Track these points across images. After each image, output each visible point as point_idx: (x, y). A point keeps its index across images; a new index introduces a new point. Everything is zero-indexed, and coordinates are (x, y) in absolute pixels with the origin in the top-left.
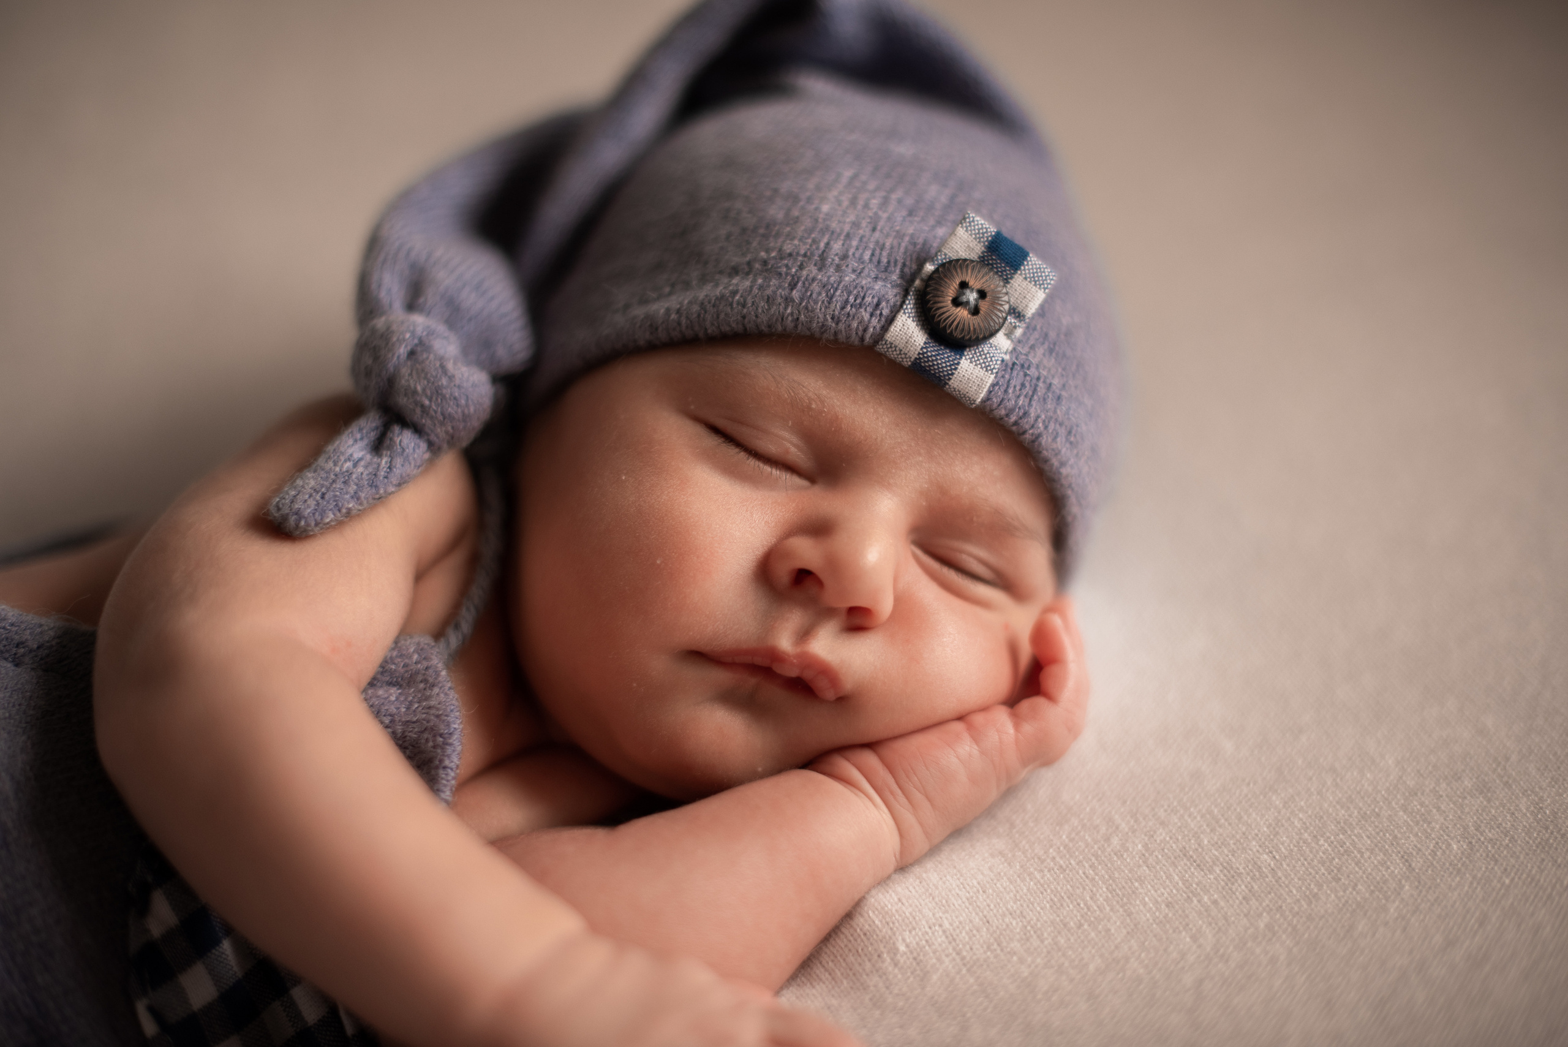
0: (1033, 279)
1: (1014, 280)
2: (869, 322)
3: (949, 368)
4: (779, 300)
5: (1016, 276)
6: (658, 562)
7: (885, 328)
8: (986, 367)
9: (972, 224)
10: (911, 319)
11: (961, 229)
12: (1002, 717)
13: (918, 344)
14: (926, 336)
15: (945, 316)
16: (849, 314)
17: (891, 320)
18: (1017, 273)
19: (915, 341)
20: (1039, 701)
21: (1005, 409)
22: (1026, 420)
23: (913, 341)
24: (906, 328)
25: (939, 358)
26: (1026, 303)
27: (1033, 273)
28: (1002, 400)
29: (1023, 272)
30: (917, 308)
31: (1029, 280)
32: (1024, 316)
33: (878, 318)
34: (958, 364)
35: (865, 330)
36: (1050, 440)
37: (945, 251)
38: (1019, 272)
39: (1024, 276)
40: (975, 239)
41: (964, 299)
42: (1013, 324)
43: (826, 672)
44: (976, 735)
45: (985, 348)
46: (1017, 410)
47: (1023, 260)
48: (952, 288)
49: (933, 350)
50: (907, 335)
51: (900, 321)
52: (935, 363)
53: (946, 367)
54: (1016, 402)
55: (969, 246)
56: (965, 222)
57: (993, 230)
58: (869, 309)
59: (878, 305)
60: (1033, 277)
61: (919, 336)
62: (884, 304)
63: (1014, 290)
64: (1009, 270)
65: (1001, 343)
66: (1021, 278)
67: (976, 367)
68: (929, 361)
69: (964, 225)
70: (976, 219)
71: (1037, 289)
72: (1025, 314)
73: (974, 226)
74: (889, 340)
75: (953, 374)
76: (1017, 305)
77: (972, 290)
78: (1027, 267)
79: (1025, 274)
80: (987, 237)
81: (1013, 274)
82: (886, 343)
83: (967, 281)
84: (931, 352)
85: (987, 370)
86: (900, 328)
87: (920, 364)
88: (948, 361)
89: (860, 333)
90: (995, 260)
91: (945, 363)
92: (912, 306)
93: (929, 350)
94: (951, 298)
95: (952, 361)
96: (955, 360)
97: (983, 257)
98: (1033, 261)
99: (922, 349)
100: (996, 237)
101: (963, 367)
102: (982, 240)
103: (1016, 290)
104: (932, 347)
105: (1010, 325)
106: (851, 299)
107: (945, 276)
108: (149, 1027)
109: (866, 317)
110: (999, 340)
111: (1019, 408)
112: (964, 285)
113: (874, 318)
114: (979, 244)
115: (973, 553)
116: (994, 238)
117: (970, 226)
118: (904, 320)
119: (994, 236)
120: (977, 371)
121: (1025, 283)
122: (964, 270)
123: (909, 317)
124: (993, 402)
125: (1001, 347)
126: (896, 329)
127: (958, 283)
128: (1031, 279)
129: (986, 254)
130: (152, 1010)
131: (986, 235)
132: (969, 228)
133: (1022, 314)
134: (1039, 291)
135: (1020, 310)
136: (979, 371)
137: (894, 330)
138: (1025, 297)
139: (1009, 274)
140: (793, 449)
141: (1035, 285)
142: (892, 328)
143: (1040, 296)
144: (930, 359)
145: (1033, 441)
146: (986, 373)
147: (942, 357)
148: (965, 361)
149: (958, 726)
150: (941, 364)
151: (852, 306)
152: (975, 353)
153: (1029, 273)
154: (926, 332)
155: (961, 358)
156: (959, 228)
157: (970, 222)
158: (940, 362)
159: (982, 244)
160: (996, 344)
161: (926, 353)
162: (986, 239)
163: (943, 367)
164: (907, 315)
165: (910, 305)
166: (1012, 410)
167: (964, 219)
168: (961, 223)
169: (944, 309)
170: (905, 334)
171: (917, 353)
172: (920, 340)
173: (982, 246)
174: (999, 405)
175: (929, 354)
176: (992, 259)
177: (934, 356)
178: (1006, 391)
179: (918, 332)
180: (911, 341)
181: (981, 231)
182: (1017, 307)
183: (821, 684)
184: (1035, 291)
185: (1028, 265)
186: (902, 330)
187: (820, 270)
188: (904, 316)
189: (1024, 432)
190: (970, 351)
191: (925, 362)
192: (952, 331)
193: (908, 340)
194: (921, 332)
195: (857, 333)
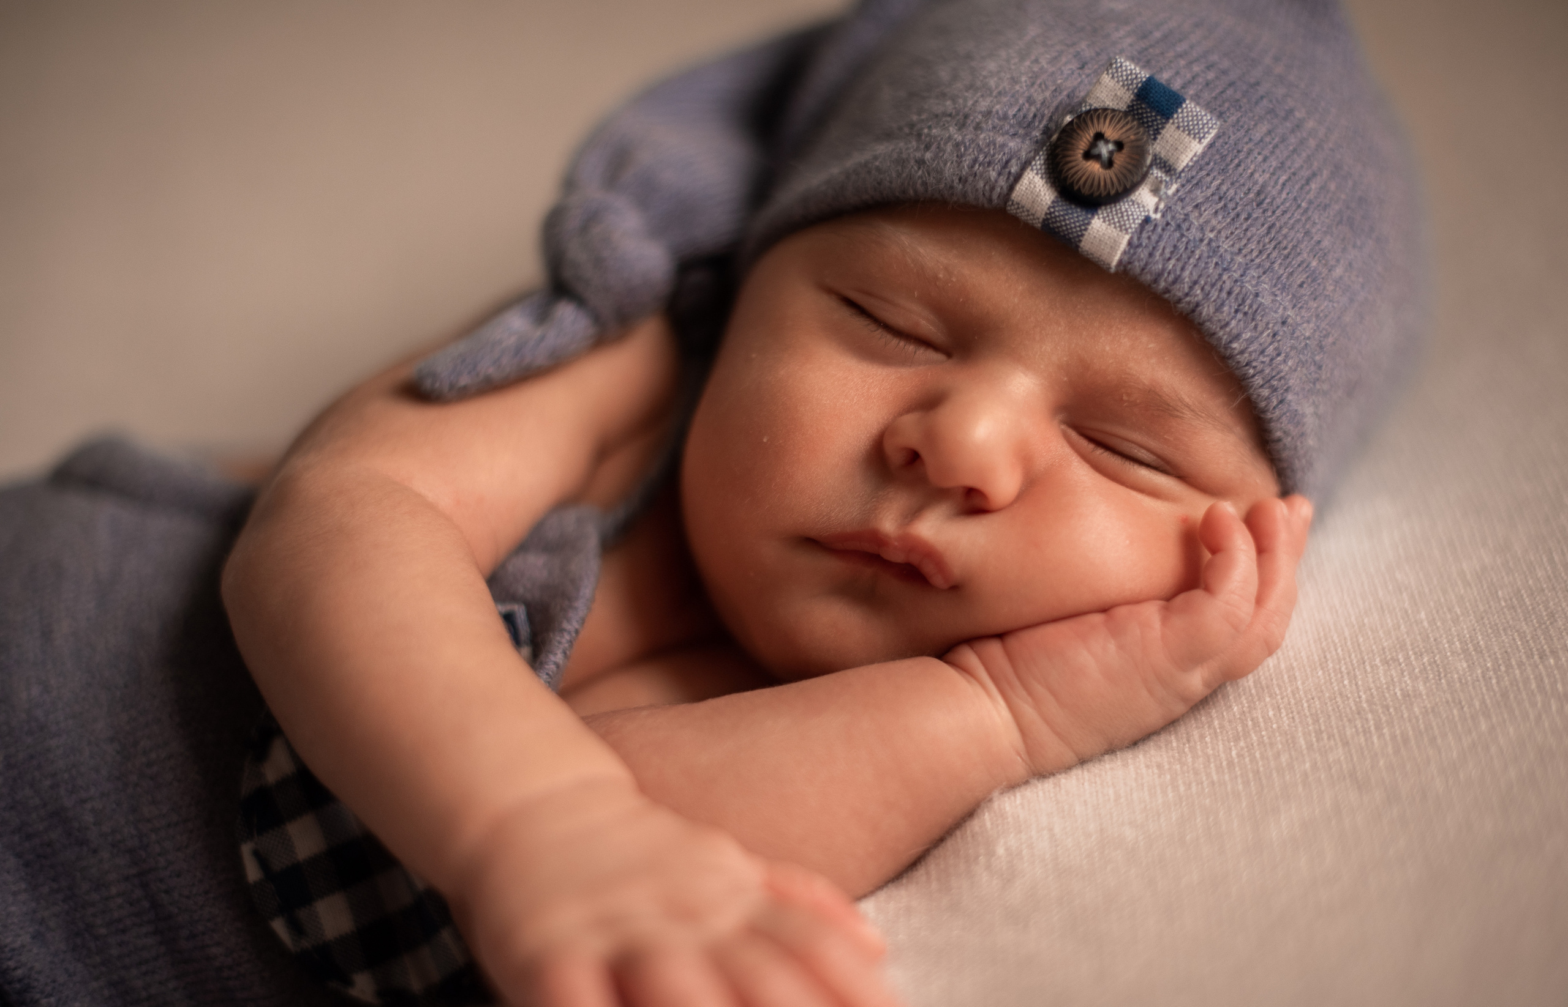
0: (1186, 128)
1: (1165, 130)
2: (996, 181)
3: (1078, 229)
4: (912, 162)
5: (1168, 126)
6: (765, 440)
7: (1011, 188)
8: (1120, 226)
9: (1120, 70)
10: (1040, 176)
11: (1107, 76)
12: (1152, 612)
13: (1044, 203)
14: (1056, 194)
15: (1073, 171)
16: (976, 174)
17: (1018, 177)
18: (1168, 122)
19: (1042, 200)
20: (1197, 594)
21: (1151, 274)
22: (1178, 287)
23: (1039, 200)
24: (1032, 186)
25: (1067, 217)
26: (1178, 156)
27: (1188, 122)
28: (1146, 264)
29: (1176, 121)
30: (1048, 164)
31: (1182, 129)
32: (1175, 170)
33: (1006, 177)
34: (1089, 224)
35: (992, 189)
36: (1212, 310)
37: (1090, 101)
38: (1171, 121)
39: (1177, 125)
40: (1123, 85)
41: (1095, 151)
42: (1159, 179)
43: (930, 554)
44: (1116, 631)
45: (1124, 206)
46: (1166, 275)
47: (1177, 107)
48: (1085, 140)
49: (1060, 211)
50: (1034, 194)
51: (1027, 178)
52: (1063, 223)
53: (1075, 227)
54: (1164, 265)
55: (1116, 95)
56: (1111, 68)
57: (1144, 75)
58: (998, 167)
59: (1007, 162)
60: (1188, 125)
61: (1047, 194)
62: (1014, 161)
63: (1165, 142)
64: (1160, 119)
65: (1145, 200)
66: (1173, 127)
67: (1109, 227)
68: (1056, 222)
69: (1110, 71)
70: (1124, 64)
71: (1191, 139)
72: (1176, 167)
73: (1122, 72)
74: (1015, 200)
75: (1082, 235)
76: (1168, 158)
77: (1107, 142)
78: (1180, 115)
79: (1178, 123)
80: (1137, 84)
81: (1165, 123)
82: (1012, 203)
83: (1103, 131)
84: (1058, 211)
85: (1121, 230)
86: (1026, 186)
87: (1049, 224)
88: (1078, 221)
89: (987, 194)
90: (1145, 109)
91: (1074, 223)
92: (1042, 162)
93: (1057, 209)
94: (1082, 152)
95: (1082, 221)
96: (1085, 219)
97: (1133, 106)
98: (1190, 107)
99: (1049, 209)
100: (1147, 84)
101: (1094, 227)
102: (1131, 87)
103: (1167, 141)
104: (1061, 206)
105: (1156, 181)
106: (981, 158)
107: (1079, 127)
108: (253, 873)
109: (993, 175)
110: (1143, 197)
111: (1169, 273)
112: (1099, 136)
113: (1001, 177)
114: (1127, 92)
115: (1135, 437)
116: (1145, 84)
117: (1117, 72)
118: (1031, 178)
119: (1145, 82)
120: (1110, 231)
121: (1177, 134)
122: (1102, 120)
123: (1037, 174)
124: (1135, 266)
125: (1145, 205)
126: (1022, 187)
127: (1092, 135)
128: (1184, 129)
129: (1135, 103)
130: (256, 854)
131: (1135, 81)
132: (1116, 75)
133: (1172, 168)
134: (1193, 141)
135: (1171, 164)
136: (1112, 231)
137: (1019, 188)
138: (1177, 149)
139: (1161, 124)
140: (923, 322)
141: (1189, 134)
142: (1018, 187)
143: (1197, 148)
144: (1058, 219)
145: (1193, 311)
146: (1120, 233)
147: (1073, 216)
148: (1098, 221)
149: (1097, 618)
150: (1069, 224)
151: (980, 165)
152: (1111, 212)
153: (1183, 121)
154: (1056, 190)
155: (1093, 215)
156: (1104, 75)
157: (1117, 68)
158: (1068, 222)
159: (1131, 92)
160: (1140, 202)
161: (1054, 212)
162: (1135, 86)
163: (1071, 228)
164: (1035, 171)
165: (1039, 162)
166: (1160, 274)
167: (1111, 65)
168: (1107, 70)
169: (1074, 164)
170: (1032, 192)
171: (1044, 213)
172: (1048, 198)
173: (1131, 94)
174: (1143, 269)
175: (1057, 214)
176: (1142, 108)
177: (1062, 215)
178: (1151, 255)
179: (1046, 189)
180: (1038, 201)
181: (1130, 77)
182: (1168, 160)
183: (928, 568)
184: (1188, 141)
185: (1182, 112)
186: (1029, 188)
187: (959, 129)
188: (1031, 173)
189: (1179, 301)
190: (1106, 209)
191: (1053, 223)
192: (1079, 188)
193: (1035, 199)
194: (1050, 191)
195: (984, 194)
